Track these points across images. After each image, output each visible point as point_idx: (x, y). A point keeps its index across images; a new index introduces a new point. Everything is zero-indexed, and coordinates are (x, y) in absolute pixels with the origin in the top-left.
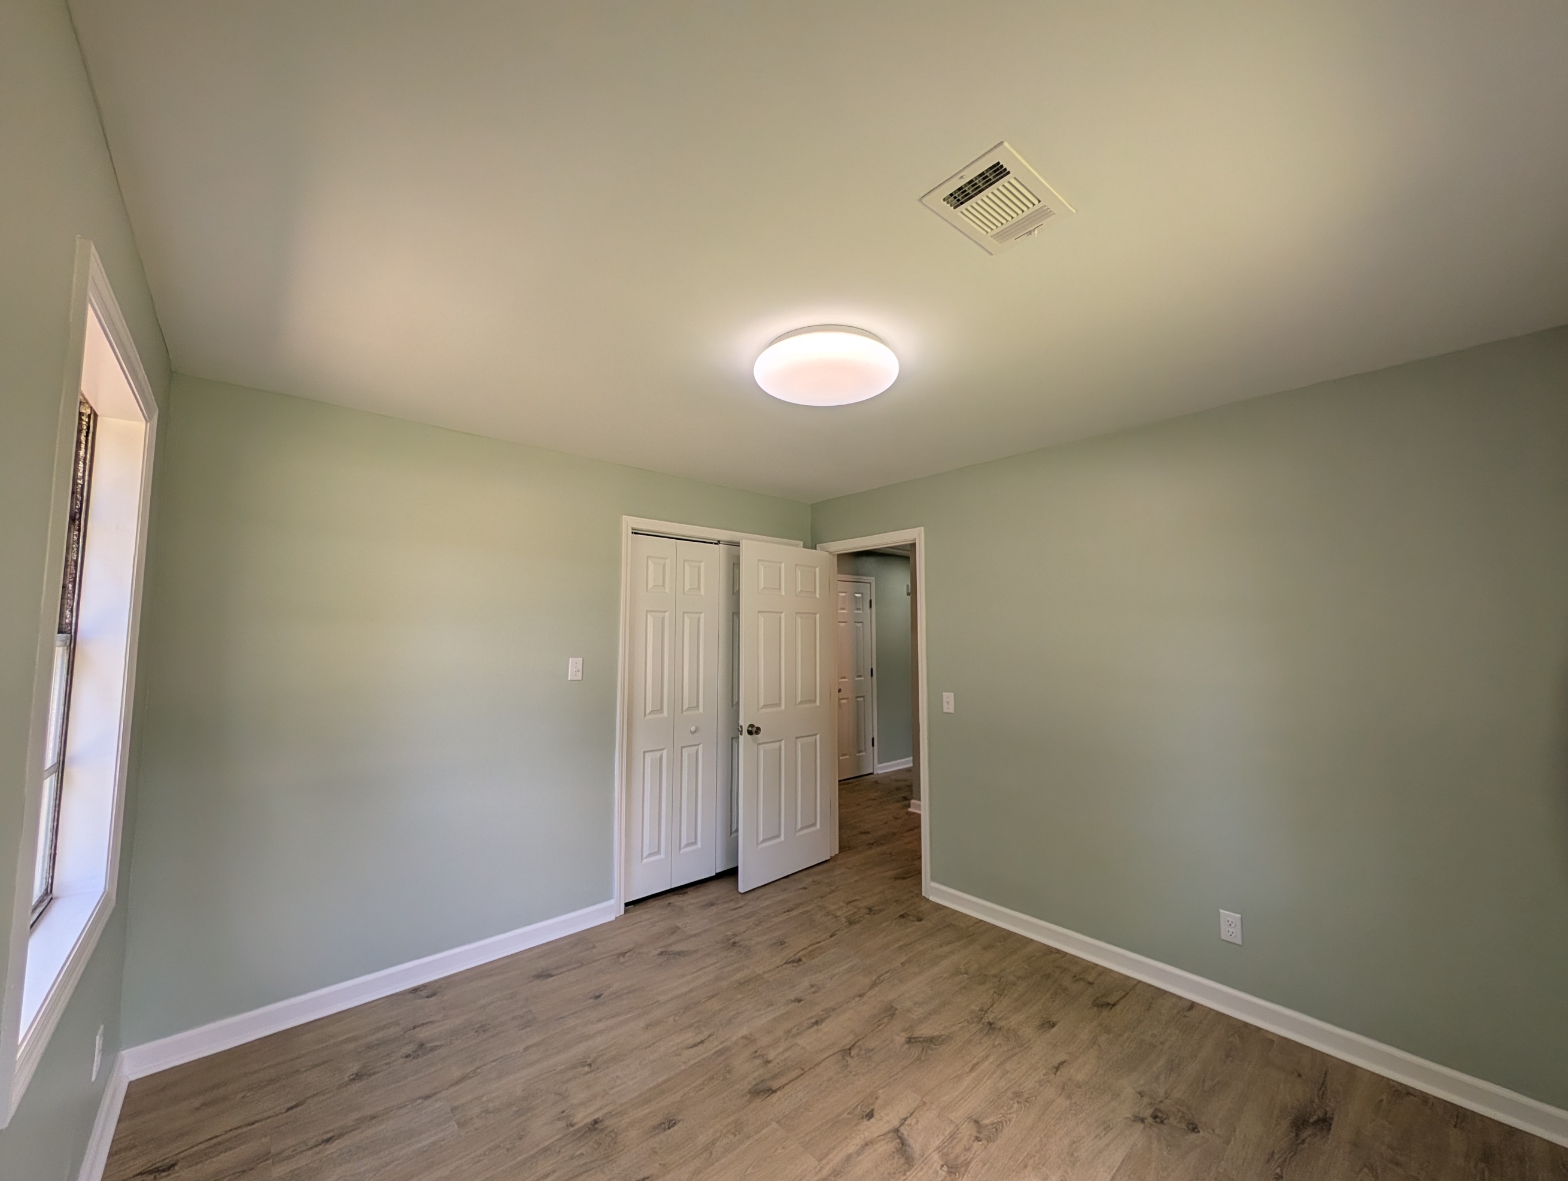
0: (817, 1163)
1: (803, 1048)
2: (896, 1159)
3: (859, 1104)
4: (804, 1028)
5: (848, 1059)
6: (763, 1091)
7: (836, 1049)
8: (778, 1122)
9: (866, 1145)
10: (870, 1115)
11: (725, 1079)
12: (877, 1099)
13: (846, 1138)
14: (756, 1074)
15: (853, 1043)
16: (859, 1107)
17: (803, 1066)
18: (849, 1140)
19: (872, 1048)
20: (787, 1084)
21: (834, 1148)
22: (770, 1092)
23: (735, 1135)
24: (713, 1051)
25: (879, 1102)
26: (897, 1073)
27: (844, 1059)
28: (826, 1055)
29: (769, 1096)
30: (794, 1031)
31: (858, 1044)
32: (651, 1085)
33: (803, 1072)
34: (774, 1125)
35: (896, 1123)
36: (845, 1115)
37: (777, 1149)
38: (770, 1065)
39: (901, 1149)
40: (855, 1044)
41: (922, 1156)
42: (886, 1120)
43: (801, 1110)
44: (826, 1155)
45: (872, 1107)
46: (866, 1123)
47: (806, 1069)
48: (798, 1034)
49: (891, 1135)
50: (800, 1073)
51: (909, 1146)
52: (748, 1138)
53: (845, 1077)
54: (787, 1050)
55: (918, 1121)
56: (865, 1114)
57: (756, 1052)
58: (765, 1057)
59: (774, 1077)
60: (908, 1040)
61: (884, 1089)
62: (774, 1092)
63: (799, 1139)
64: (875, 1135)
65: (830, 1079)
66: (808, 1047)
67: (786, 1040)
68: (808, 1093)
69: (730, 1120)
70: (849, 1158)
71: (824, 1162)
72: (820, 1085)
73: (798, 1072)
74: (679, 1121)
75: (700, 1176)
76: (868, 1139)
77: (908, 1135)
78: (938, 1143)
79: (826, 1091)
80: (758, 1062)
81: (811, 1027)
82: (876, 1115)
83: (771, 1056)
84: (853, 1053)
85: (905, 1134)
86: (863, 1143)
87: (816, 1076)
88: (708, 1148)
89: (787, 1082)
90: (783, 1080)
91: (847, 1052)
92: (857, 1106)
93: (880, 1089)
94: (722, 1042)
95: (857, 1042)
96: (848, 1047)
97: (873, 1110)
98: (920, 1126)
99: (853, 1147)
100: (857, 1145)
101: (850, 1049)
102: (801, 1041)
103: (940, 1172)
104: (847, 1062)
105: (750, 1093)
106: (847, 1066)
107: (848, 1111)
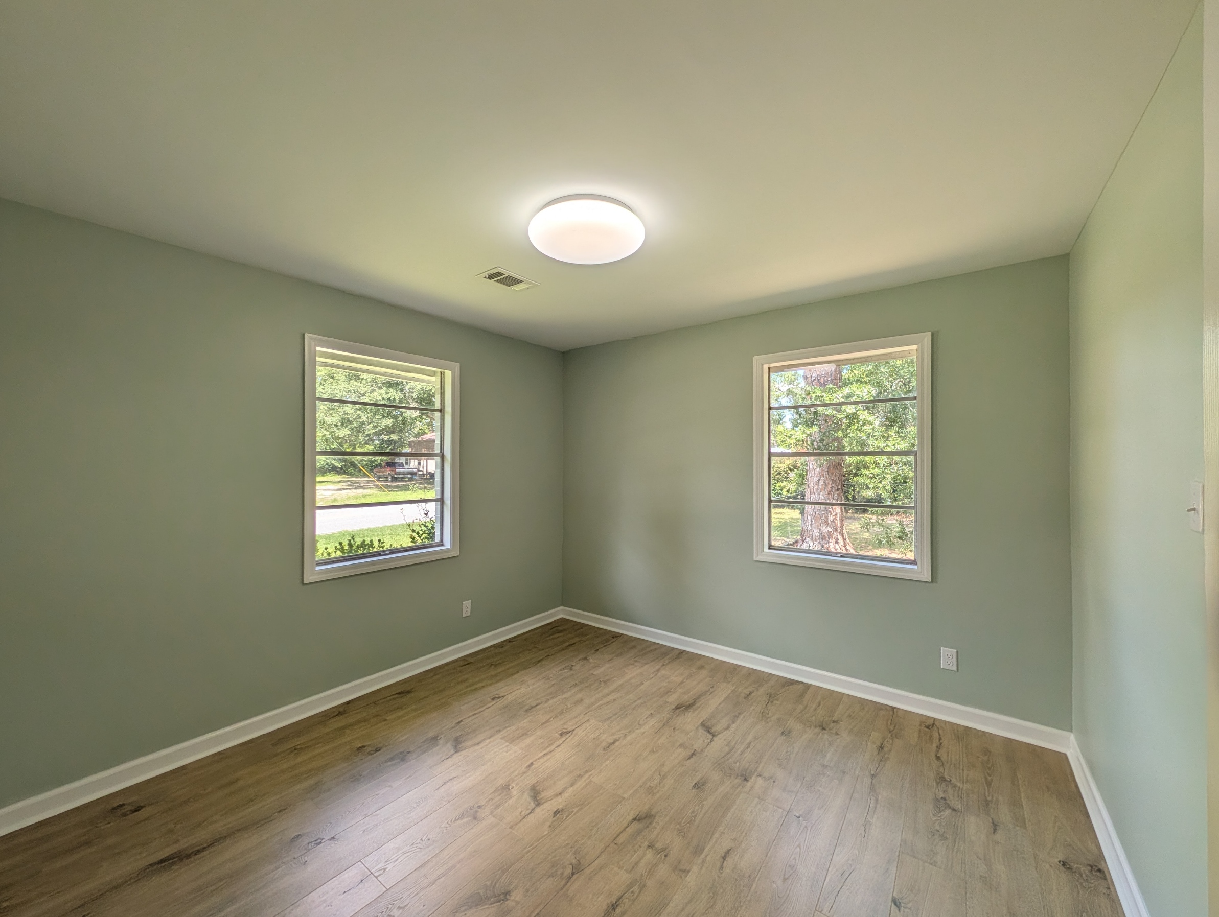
0: (593, 779)
1: (621, 868)
2: (541, 788)
3: (565, 820)
4: (626, 895)
5: (574, 861)
6: (644, 818)
7: (587, 871)
8: (624, 798)
9: (560, 794)
10: (556, 813)
11: (680, 824)
12: (550, 826)
13: (574, 796)
14: (656, 832)
15: (569, 884)
16: (565, 818)
17: (615, 846)
18: (573, 795)
19: (550, 879)
20: (626, 827)
21: (582, 789)
22: (638, 818)
23: (650, 786)
24: (707, 849)
25: (548, 824)
26: (527, 852)
27: (578, 860)
28: (596, 862)
29: (638, 816)
30: (636, 889)
31: (564, 882)
32: (732, 810)
33: (615, 841)
34: (626, 796)
35: (538, 810)
36: (576, 810)
37: (619, 783)
38: (646, 844)
39: (537, 794)
40: (567, 882)
41: (524, 792)
42: (544, 812)
43: (609, 809)
44: (587, 785)
45: (554, 819)
46: (560, 807)
47: (612, 845)
48: (631, 885)
49: (543, 801)
50: (618, 839)
51: (531, 797)
52: (641, 786)
53: (576, 841)
54: (637, 864)
55: (521, 813)
56: (561, 813)
57: (666, 856)
58: (654, 852)
59: (639, 832)
60: (508, 897)
61: (543, 835)
62: (634, 819)
63: (607, 790)
64: (554, 800)
65: (589, 838)
66: (616, 869)
67: (642, 875)
68: (607, 823)
69: (658, 795)
70: (572, 785)
71: (588, 781)
72: (597, 831)
73: (620, 840)
74: (692, 789)
75: (660, 764)
76: (559, 797)
77: (530, 803)
78: (511, 801)
79: (592, 826)
80: (659, 845)
81: (618, 900)
82: (552, 813)
83: (650, 854)
84: (569, 870)
85: (532, 803)
86: (563, 795)
87: (602, 839)
88: (663, 778)
89: (627, 829)
90: (630, 830)
91: (577, 869)
92: (567, 817)
93: (547, 834)
94: (704, 862)
95: (565, 885)
96: (575, 876)
97: (554, 817)
98: (520, 810)
99: (570, 790)
100: (567, 792)
101: (573, 874)
102: (624, 877)
103: (514, 785)
104: (576, 858)
105: (653, 815)
106: (575, 853)
107: (573, 813)
